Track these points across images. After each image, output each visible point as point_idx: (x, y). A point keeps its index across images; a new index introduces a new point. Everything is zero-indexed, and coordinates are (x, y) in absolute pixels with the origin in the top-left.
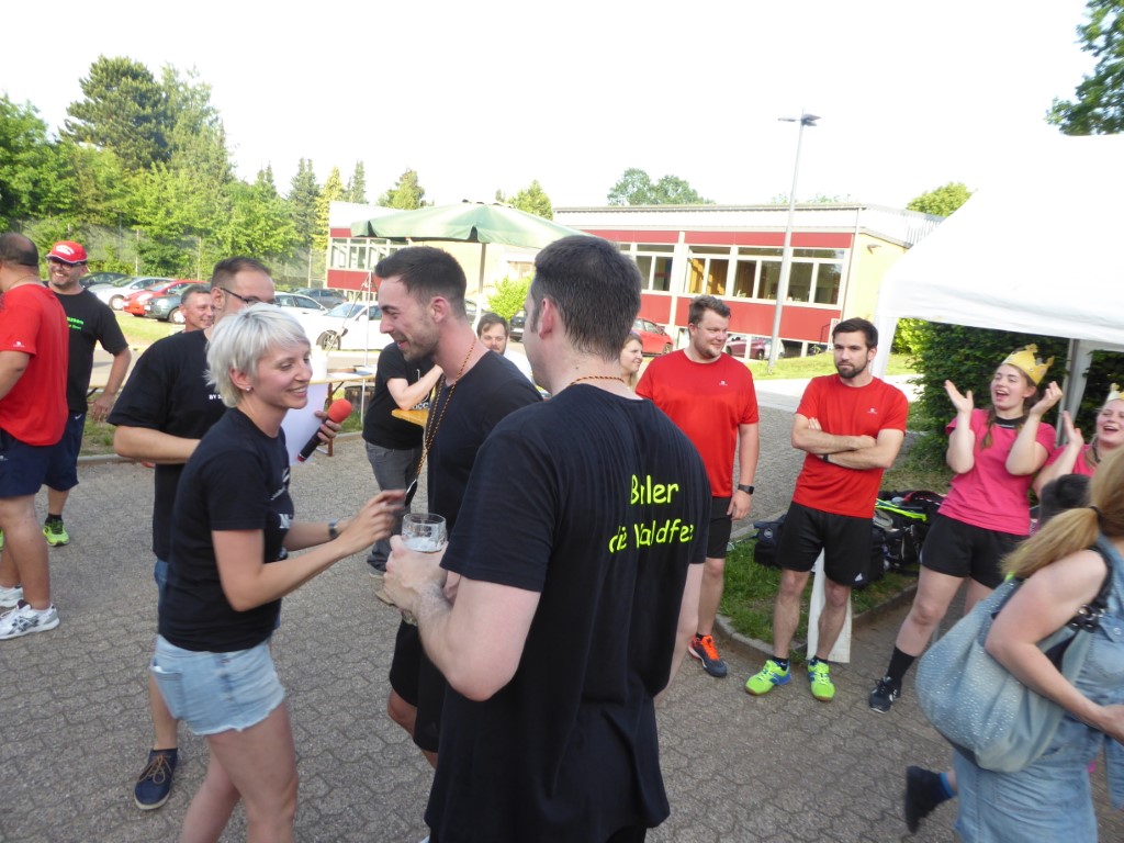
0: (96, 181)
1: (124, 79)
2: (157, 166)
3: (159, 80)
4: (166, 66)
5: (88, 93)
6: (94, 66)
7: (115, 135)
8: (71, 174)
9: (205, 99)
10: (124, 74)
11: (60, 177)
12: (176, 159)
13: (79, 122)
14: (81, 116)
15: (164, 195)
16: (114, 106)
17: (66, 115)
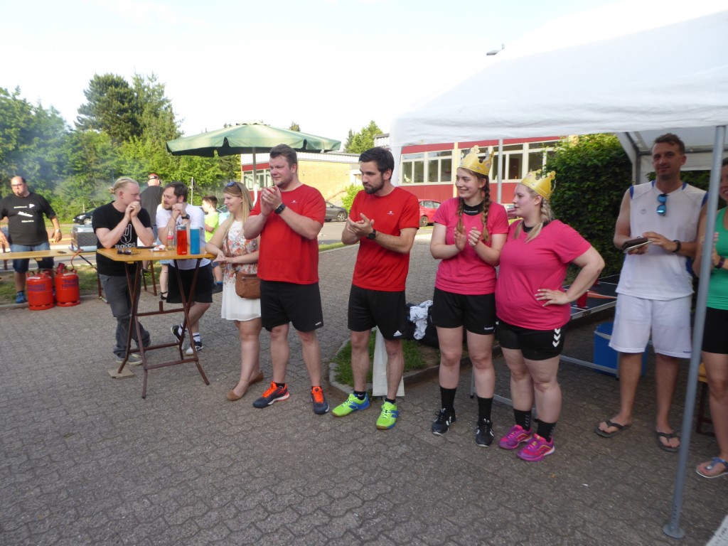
0: (96, 152)
1: (110, 88)
2: (134, 139)
3: (132, 85)
5: (89, 99)
6: (92, 81)
7: (107, 122)
8: (80, 149)
9: (163, 92)
10: (110, 85)
11: (74, 151)
12: (146, 133)
13: (83, 116)
14: (86, 114)
15: (137, 156)
16: (105, 105)
17: (77, 114)
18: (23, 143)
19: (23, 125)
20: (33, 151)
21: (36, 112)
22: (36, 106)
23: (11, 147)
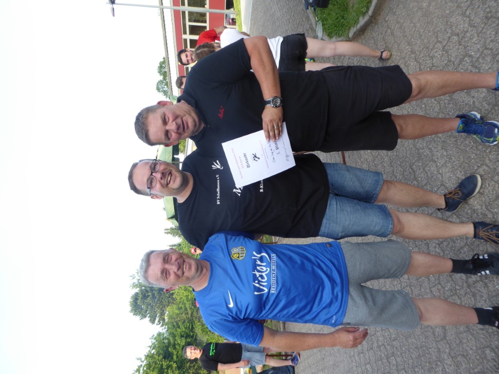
0: (180, 314)
1: (138, 303)
3: (137, 290)
4: (131, 287)
5: (145, 317)
7: (161, 307)
8: (177, 324)
11: (179, 327)
13: (156, 321)
16: (149, 307)
17: (155, 325)
18: (172, 358)
19: (161, 357)
20: (178, 352)
21: (153, 349)
23: (175, 365)
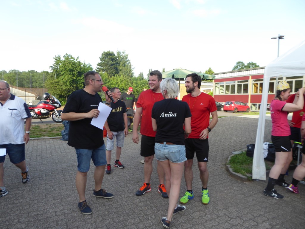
2: (116, 75)
3: (116, 55)
4: (117, 52)
5: (101, 60)
6: (102, 54)
7: (107, 69)
9: (127, 58)
10: (109, 55)
12: (120, 73)
13: (99, 67)
14: (100, 66)
15: (117, 82)
16: (107, 62)
17: (97, 66)
18: (78, 77)
19: (79, 70)
20: (82, 80)
21: (83, 65)
22: (84, 63)
23: (74, 78)
